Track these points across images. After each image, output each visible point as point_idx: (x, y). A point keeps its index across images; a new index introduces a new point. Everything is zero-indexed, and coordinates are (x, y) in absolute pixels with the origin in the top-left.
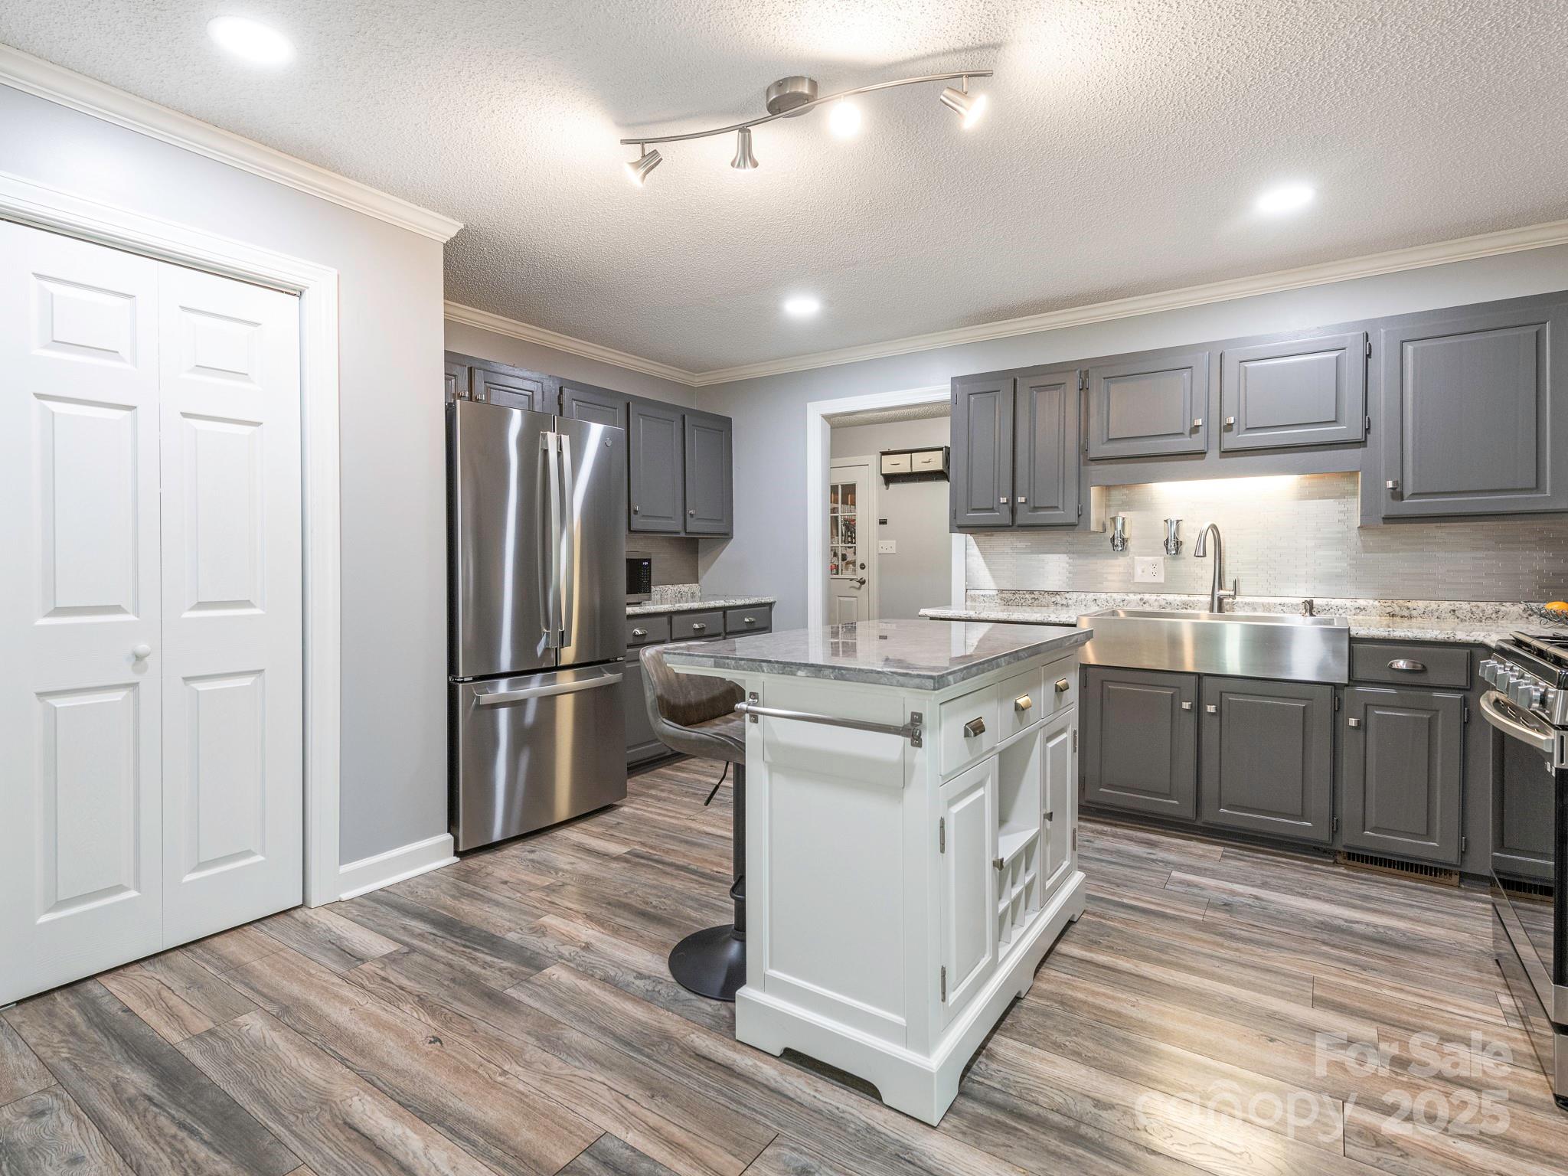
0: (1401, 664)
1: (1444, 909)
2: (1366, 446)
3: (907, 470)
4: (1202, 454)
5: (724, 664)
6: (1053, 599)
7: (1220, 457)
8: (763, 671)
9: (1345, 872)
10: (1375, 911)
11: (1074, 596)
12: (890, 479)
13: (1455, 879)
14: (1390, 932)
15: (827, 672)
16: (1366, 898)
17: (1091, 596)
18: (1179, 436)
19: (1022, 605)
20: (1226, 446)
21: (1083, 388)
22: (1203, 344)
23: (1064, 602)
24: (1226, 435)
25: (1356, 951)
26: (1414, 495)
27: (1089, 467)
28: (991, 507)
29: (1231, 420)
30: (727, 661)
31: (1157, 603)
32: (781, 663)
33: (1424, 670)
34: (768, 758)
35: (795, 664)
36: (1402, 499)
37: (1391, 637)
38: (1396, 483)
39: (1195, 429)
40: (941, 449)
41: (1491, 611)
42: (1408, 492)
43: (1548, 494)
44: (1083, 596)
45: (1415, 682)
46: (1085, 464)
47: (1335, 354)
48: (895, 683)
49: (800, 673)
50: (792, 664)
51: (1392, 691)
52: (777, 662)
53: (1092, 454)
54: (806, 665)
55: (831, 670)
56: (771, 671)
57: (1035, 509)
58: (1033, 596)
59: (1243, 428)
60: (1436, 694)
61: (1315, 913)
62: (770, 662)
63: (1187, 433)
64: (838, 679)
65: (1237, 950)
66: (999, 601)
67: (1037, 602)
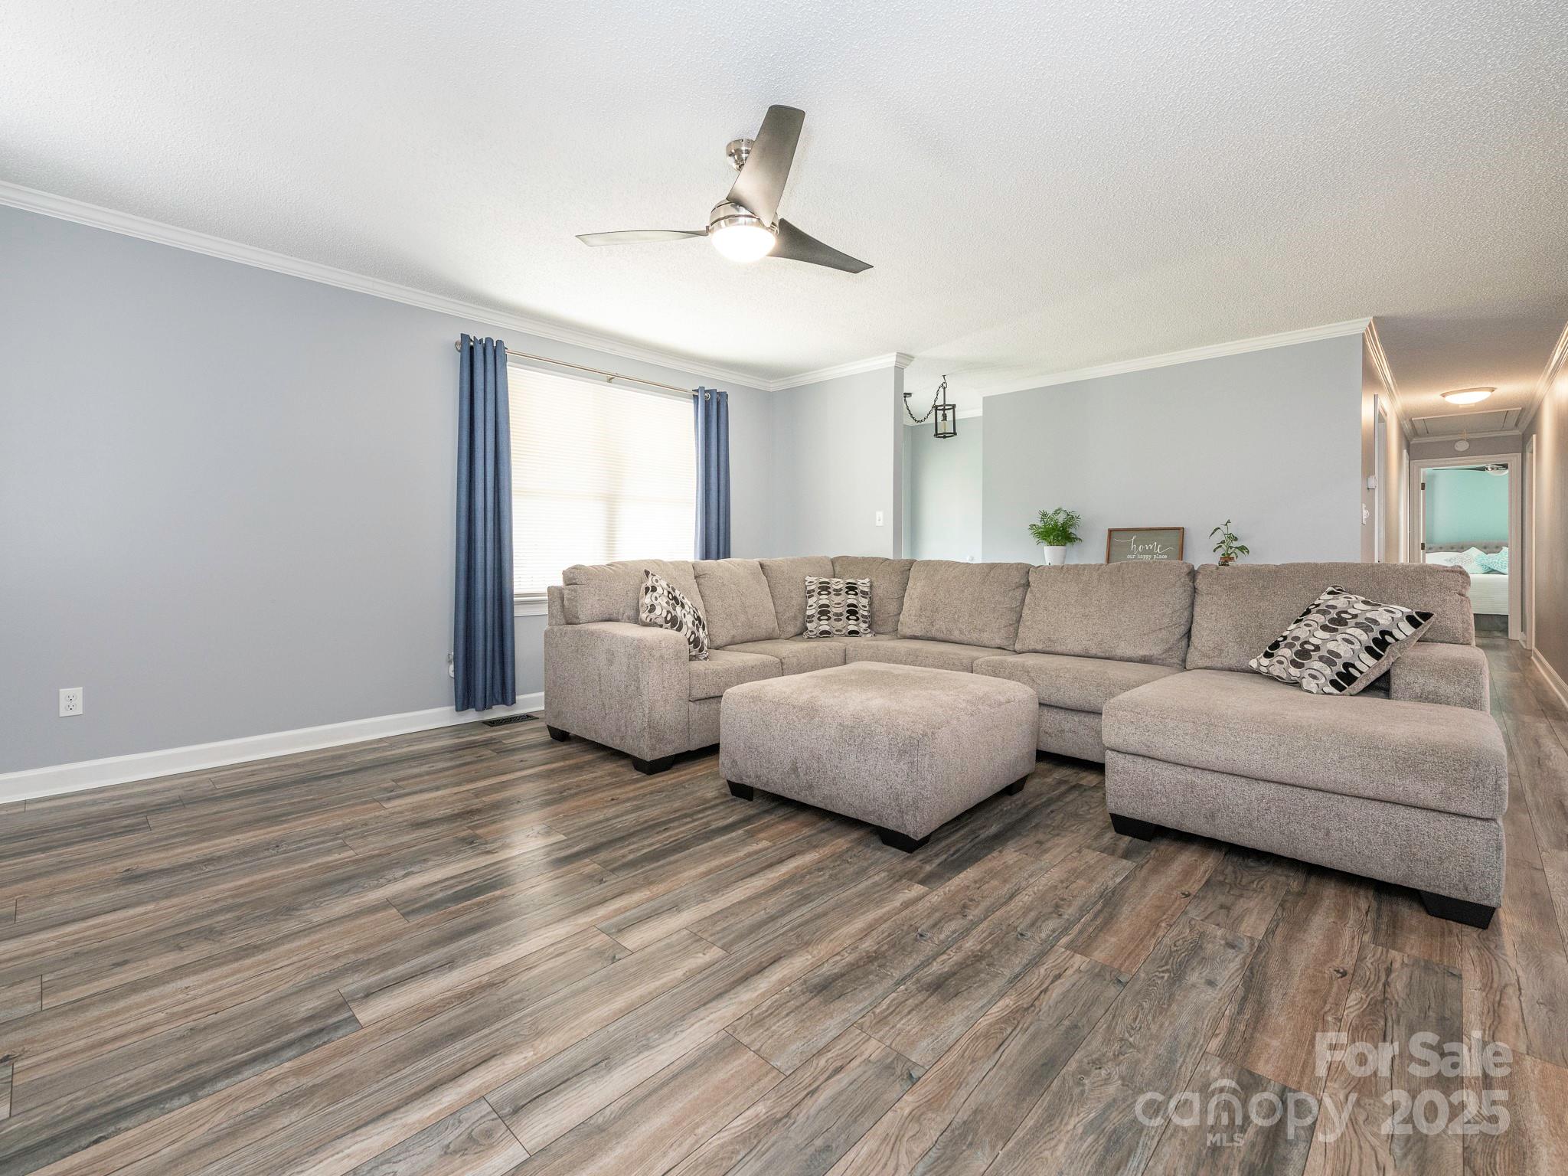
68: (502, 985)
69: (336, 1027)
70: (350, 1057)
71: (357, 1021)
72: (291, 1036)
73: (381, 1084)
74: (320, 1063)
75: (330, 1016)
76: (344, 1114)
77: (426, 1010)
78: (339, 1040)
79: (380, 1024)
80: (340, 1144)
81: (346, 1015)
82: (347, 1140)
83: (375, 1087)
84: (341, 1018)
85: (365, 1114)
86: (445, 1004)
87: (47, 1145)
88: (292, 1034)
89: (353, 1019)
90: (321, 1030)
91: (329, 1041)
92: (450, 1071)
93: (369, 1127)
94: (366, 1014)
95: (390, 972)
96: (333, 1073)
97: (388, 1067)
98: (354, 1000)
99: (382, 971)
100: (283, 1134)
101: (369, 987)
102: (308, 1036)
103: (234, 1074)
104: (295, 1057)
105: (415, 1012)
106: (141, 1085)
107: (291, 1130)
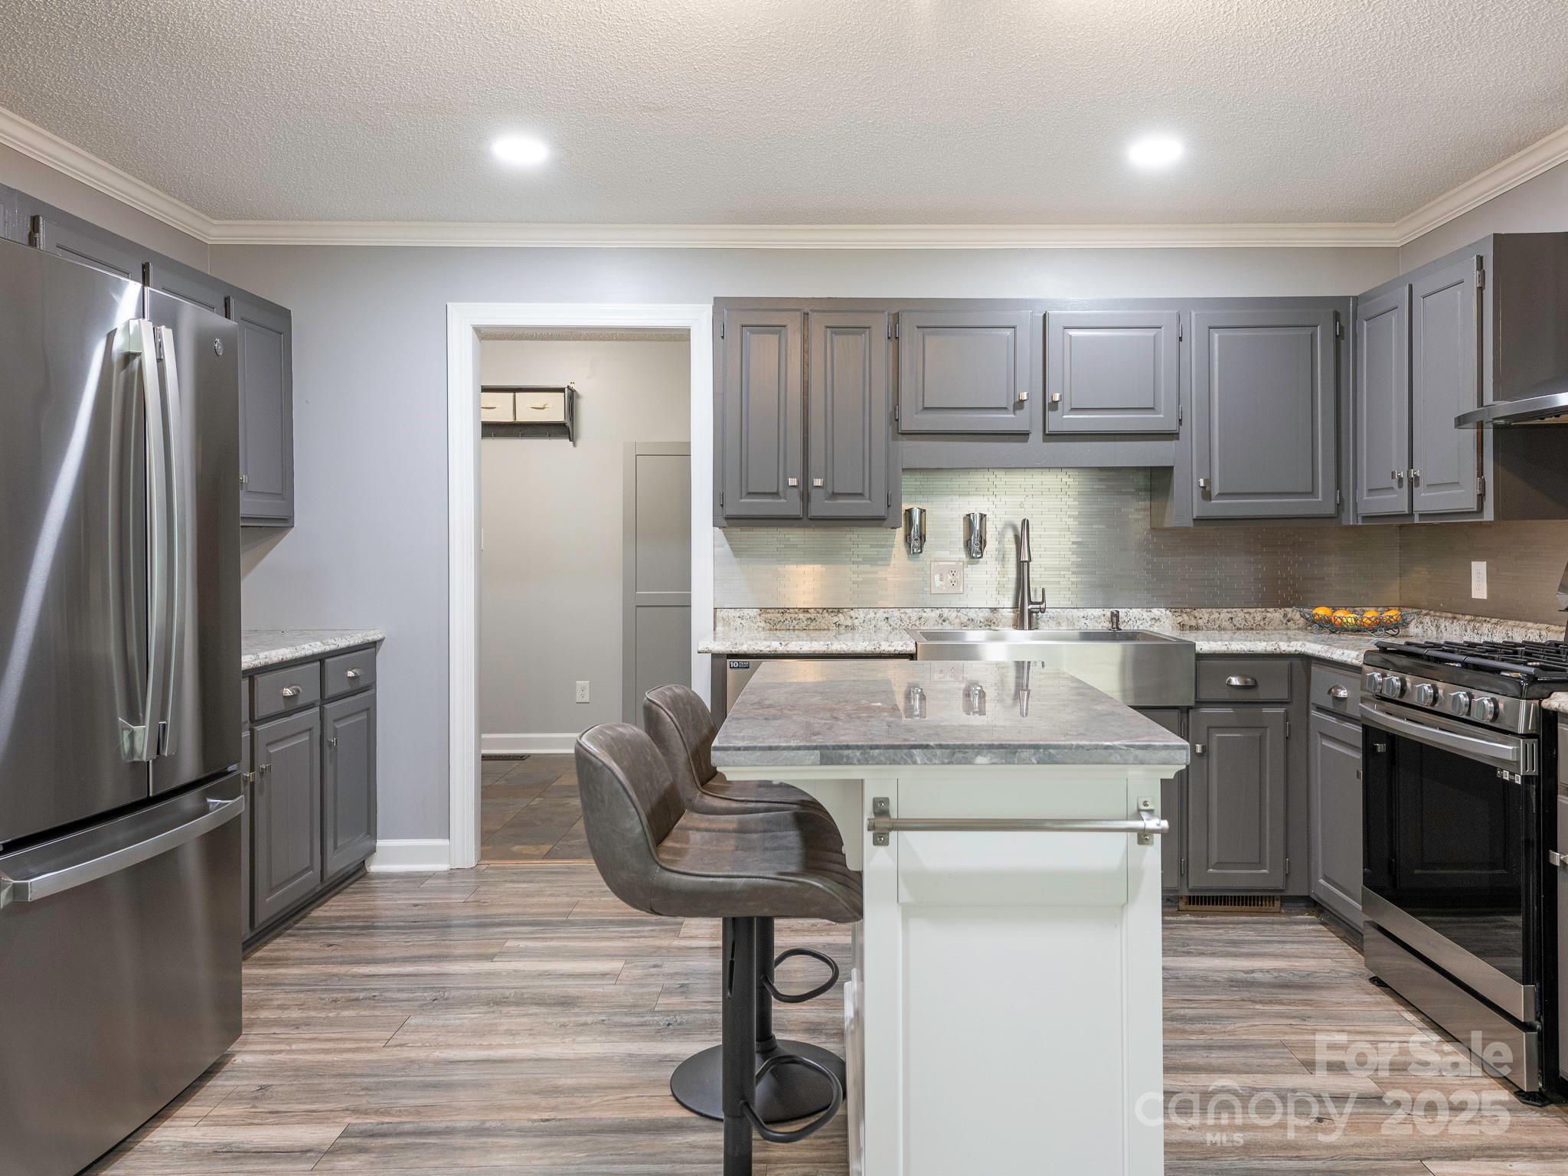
0: (1235, 681)
1: (1290, 939)
2: (1178, 439)
3: (508, 418)
4: (1023, 436)
5: (841, 757)
6: (836, 619)
7: (1044, 441)
8: (915, 763)
9: (1193, 918)
10: (1253, 955)
11: (861, 613)
12: (491, 430)
13: (1278, 904)
14: (1282, 974)
15: (1025, 754)
16: (1234, 943)
17: (881, 614)
18: (1003, 411)
19: (794, 630)
20: (1052, 427)
21: (894, 337)
22: (1027, 300)
23: (849, 622)
24: (1050, 414)
25: (1281, 1003)
26: (1221, 495)
27: (900, 443)
28: (775, 490)
29: (1057, 397)
30: (846, 752)
31: (957, 621)
32: (947, 747)
33: (1254, 686)
34: (905, 897)
35: (972, 747)
36: (1211, 500)
37: (1230, 651)
38: (1206, 481)
39: (1019, 404)
40: (562, 390)
41: (1259, 619)
42: (1216, 491)
43: (1320, 499)
44: (871, 614)
45: (1246, 700)
46: (895, 439)
47: (1151, 333)
48: (1131, 759)
49: (980, 760)
50: (966, 747)
51: (1230, 710)
52: (940, 746)
53: (905, 426)
54: (990, 747)
55: (1033, 751)
56: (930, 761)
57: (835, 495)
58: (808, 615)
59: (1067, 408)
60: (1265, 710)
61: (1218, 971)
62: (927, 747)
63: (1011, 408)
64: (1044, 763)
65: (1202, 1032)
66: (763, 624)
67: (813, 624)
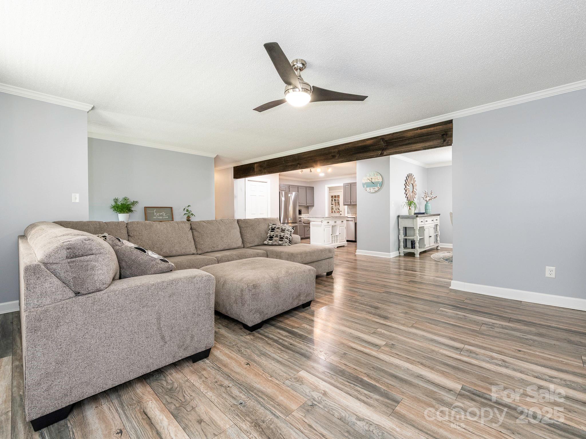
68: (420, 362)
69: (469, 391)
70: (474, 382)
71: (462, 387)
72: (483, 400)
73: (474, 372)
74: (482, 387)
75: (467, 395)
76: (489, 374)
77: (444, 374)
78: (472, 388)
79: (458, 381)
80: (495, 370)
81: (463, 391)
82: (493, 370)
83: (476, 372)
84: (465, 392)
85: (484, 370)
86: (438, 371)
87: (576, 434)
88: (483, 401)
89: (462, 389)
90: (473, 394)
91: (475, 390)
92: (459, 362)
93: (486, 368)
94: (457, 387)
95: (435, 390)
96: (482, 383)
97: (469, 373)
98: (456, 393)
99: (437, 392)
100: (505, 382)
101: (447, 392)
102: (479, 396)
103: (508, 405)
104: (488, 394)
105: (446, 376)
106: (540, 428)
107: (502, 381)
